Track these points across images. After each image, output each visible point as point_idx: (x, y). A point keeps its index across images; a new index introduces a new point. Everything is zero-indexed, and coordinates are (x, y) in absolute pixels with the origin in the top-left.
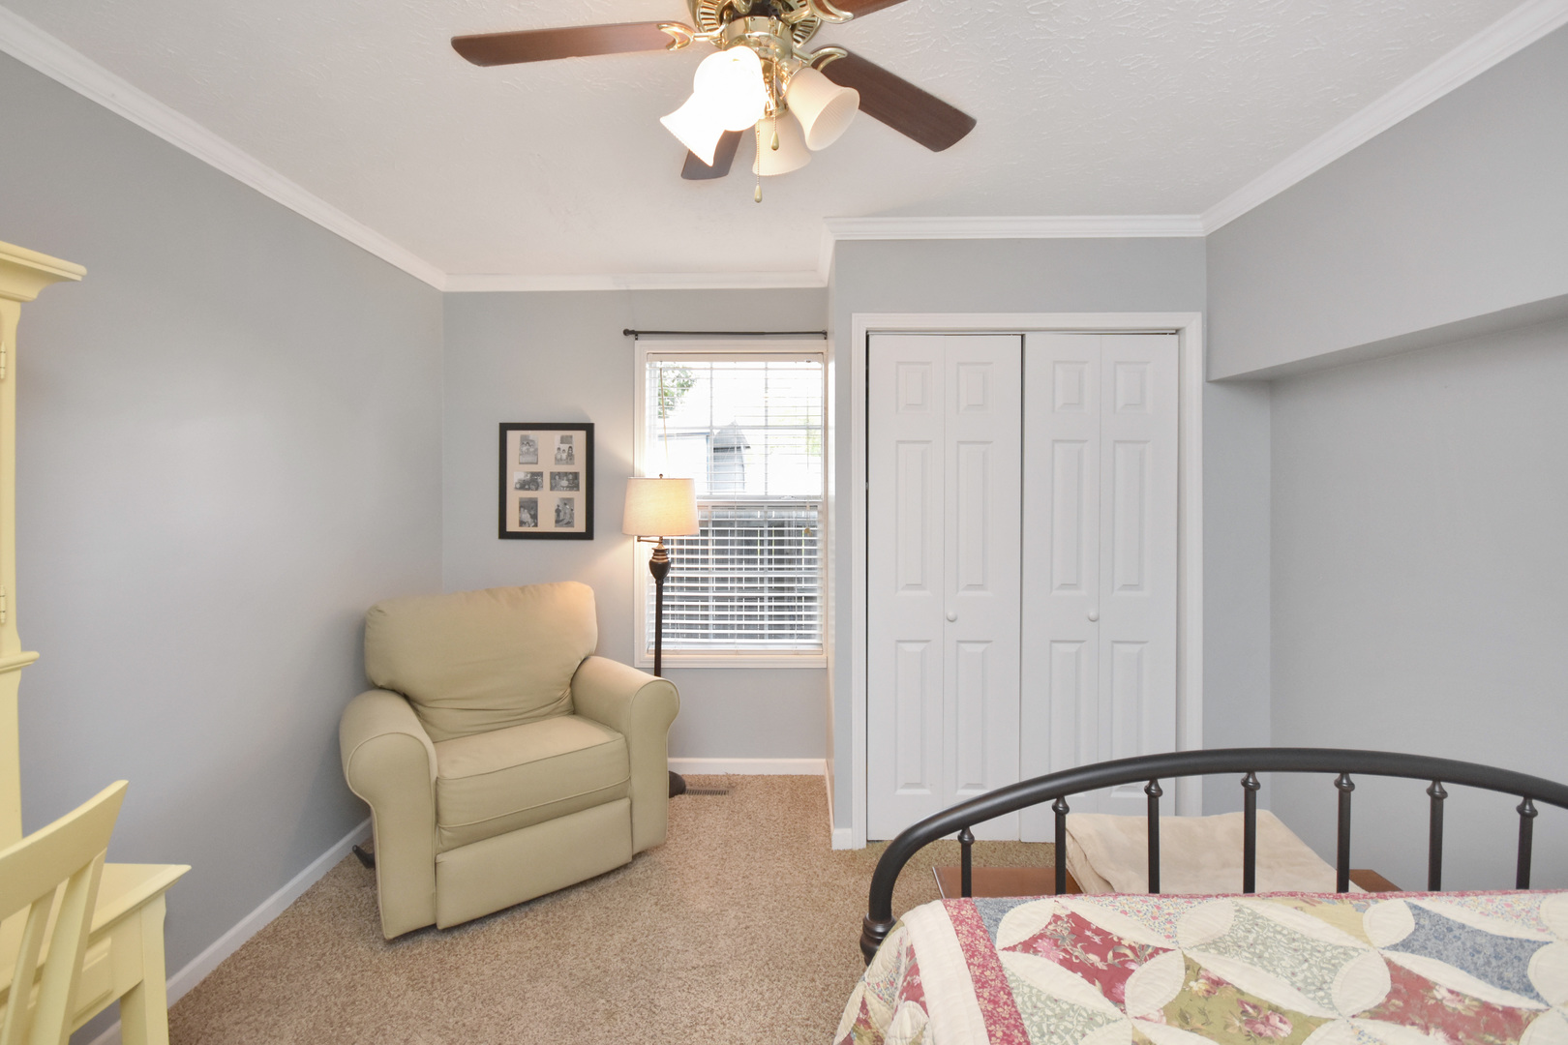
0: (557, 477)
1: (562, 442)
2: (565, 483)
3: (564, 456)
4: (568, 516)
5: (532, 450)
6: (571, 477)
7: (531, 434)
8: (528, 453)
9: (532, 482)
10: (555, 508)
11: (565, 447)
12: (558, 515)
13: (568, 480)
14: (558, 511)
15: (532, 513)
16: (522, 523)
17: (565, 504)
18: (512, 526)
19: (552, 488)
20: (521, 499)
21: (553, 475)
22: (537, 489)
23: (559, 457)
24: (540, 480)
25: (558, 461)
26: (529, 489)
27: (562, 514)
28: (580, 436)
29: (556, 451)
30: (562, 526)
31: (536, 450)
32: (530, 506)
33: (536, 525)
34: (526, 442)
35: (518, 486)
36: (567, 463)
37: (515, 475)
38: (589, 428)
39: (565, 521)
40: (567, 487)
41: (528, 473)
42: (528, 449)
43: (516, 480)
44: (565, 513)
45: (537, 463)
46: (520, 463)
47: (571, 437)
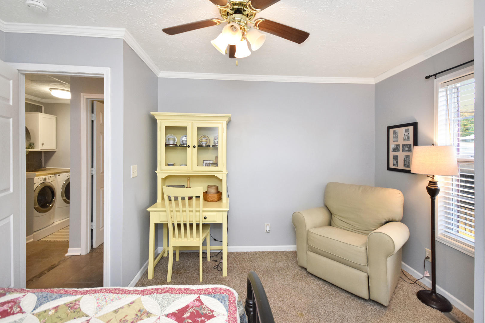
0: (404, 146)
1: (406, 132)
2: (407, 149)
3: (406, 137)
4: (408, 163)
5: (396, 136)
6: (409, 146)
7: (396, 129)
8: (395, 137)
9: (396, 149)
10: (403, 159)
11: (406, 134)
12: (404, 162)
13: (408, 148)
14: (404, 161)
15: (397, 161)
16: (394, 165)
17: (407, 158)
18: (391, 166)
19: (403, 151)
20: (393, 155)
21: (403, 145)
22: (398, 152)
23: (405, 138)
24: (399, 148)
25: (404, 140)
26: (396, 152)
27: (406, 162)
28: (411, 128)
29: (404, 136)
30: (406, 167)
31: (398, 136)
32: (396, 158)
33: (398, 166)
34: (395, 133)
35: (393, 150)
36: (407, 141)
37: (392, 146)
38: (415, 125)
39: (407, 165)
40: (408, 151)
41: (395, 145)
42: (395, 136)
43: (392, 148)
44: (407, 162)
45: (398, 141)
46: (393, 141)
47: (409, 129)
